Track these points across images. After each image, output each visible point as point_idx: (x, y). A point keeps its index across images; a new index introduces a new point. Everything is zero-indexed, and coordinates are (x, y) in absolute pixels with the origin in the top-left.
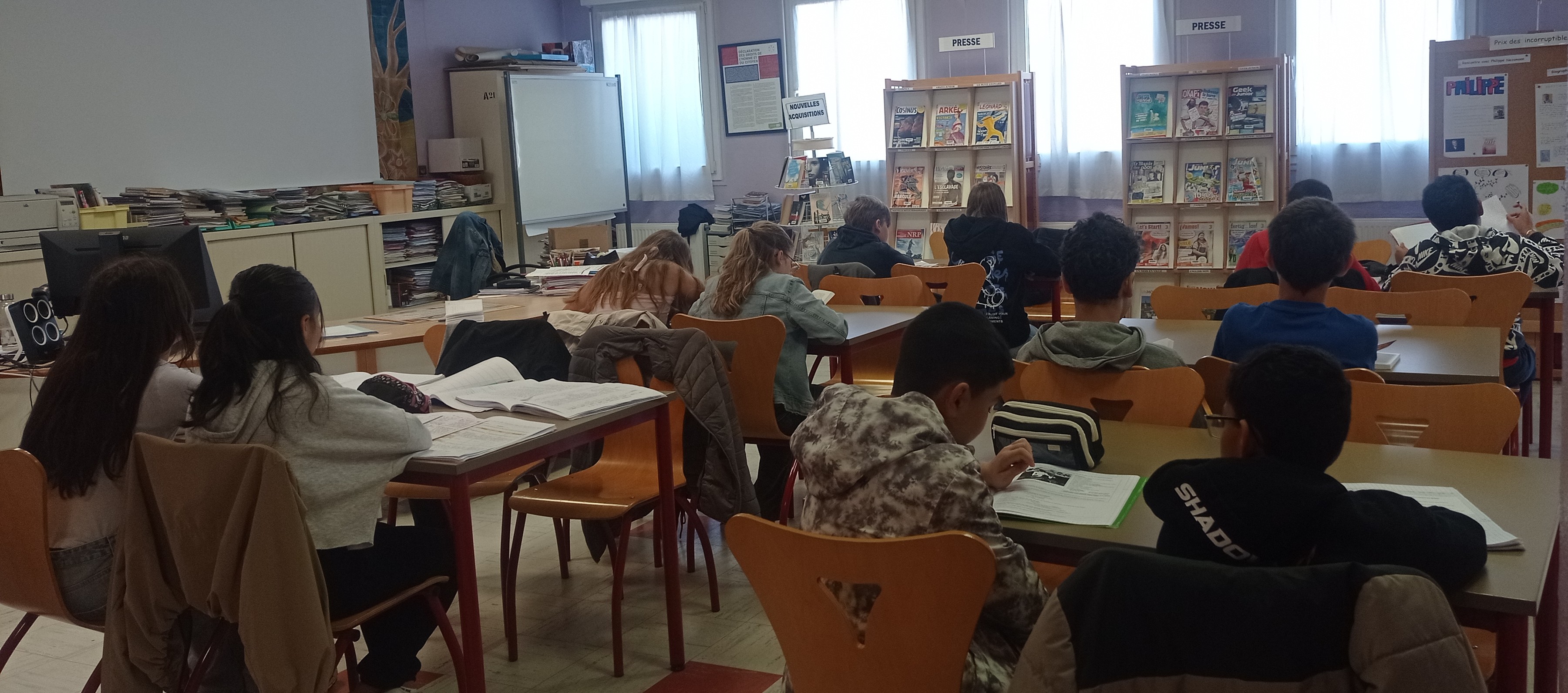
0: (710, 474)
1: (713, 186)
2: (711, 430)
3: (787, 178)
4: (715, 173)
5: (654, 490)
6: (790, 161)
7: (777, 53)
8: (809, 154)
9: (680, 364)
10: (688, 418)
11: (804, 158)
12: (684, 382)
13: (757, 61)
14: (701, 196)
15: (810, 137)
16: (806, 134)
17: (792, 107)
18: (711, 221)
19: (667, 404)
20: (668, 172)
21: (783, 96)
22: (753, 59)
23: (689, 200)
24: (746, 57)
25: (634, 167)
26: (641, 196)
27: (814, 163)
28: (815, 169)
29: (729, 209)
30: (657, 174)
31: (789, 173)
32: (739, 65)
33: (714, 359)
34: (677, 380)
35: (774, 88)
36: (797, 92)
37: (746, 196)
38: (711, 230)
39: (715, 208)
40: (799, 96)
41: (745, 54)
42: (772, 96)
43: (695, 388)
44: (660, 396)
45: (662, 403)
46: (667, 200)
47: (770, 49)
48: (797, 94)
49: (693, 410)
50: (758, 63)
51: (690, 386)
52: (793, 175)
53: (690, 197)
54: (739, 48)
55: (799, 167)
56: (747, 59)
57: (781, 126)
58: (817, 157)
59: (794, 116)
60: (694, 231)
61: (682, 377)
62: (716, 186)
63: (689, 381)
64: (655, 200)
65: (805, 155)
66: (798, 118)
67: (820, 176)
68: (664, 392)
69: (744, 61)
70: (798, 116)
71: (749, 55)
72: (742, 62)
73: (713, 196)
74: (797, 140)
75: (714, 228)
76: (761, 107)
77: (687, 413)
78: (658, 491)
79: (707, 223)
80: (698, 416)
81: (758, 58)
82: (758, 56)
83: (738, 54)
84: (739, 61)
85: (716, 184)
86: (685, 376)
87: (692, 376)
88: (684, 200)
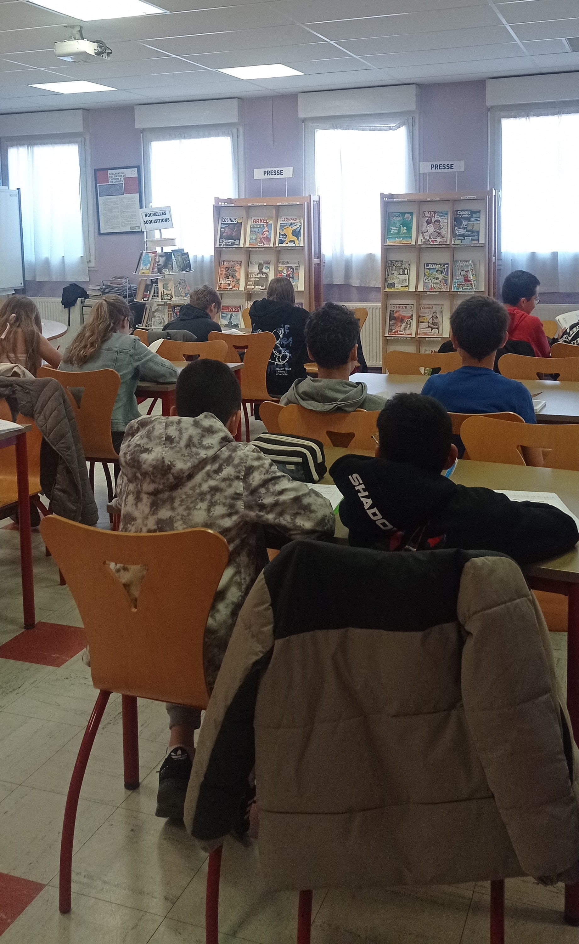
0: (60, 485)
1: (89, 271)
2: (61, 453)
3: (142, 266)
4: (89, 262)
5: (14, 496)
6: (144, 255)
7: (137, 176)
8: (158, 250)
9: (39, 404)
10: (44, 444)
11: (155, 253)
12: (42, 417)
13: (122, 181)
14: (80, 278)
15: (159, 238)
16: (157, 235)
17: (146, 215)
18: (87, 297)
19: (24, 434)
20: (55, 261)
21: (141, 207)
22: (120, 180)
23: (70, 281)
24: (114, 178)
25: (30, 256)
26: (35, 277)
27: (161, 256)
28: (162, 260)
29: (99, 288)
30: (47, 262)
31: (143, 262)
32: (109, 184)
33: (64, 401)
34: (36, 416)
35: (135, 201)
36: (151, 204)
37: (112, 279)
38: (86, 303)
39: (89, 287)
40: (153, 207)
41: (114, 175)
42: (133, 206)
43: (49, 421)
44: (19, 428)
45: (19, 433)
46: (55, 280)
47: (132, 173)
48: (151, 206)
49: (47, 437)
50: (123, 183)
51: (46, 420)
52: (146, 265)
53: (71, 279)
54: (109, 172)
55: (150, 259)
56: (115, 179)
57: (139, 229)
58: (164, 252)
59: (147, 222)
60: (73, 303)
61: (40, 413)
62: (91, 271)
63: (45, 416)
64: (45, 280)
65: (156, 250)
66: (150, 223)
67: (165, 266)
68: (22, 424)
69: (113, 181)
70: (150, 222)
71: (116, 176)
72: (111, 182)
73: (89, 279)
74: (150, 239)
75: (88, 302)
76: (125, 214)
77: (44, 439)
78: (17, 498)
79: (83, 298)
80: (51, 442)
81: (123, 179)
82: (123, 177)
83: (109, 176)
84: (109, 181)
85: (90, 269)
86: (42, 413)
87: (48, 413)
88: (67, 281)
